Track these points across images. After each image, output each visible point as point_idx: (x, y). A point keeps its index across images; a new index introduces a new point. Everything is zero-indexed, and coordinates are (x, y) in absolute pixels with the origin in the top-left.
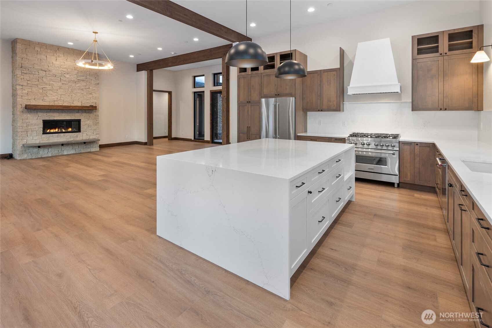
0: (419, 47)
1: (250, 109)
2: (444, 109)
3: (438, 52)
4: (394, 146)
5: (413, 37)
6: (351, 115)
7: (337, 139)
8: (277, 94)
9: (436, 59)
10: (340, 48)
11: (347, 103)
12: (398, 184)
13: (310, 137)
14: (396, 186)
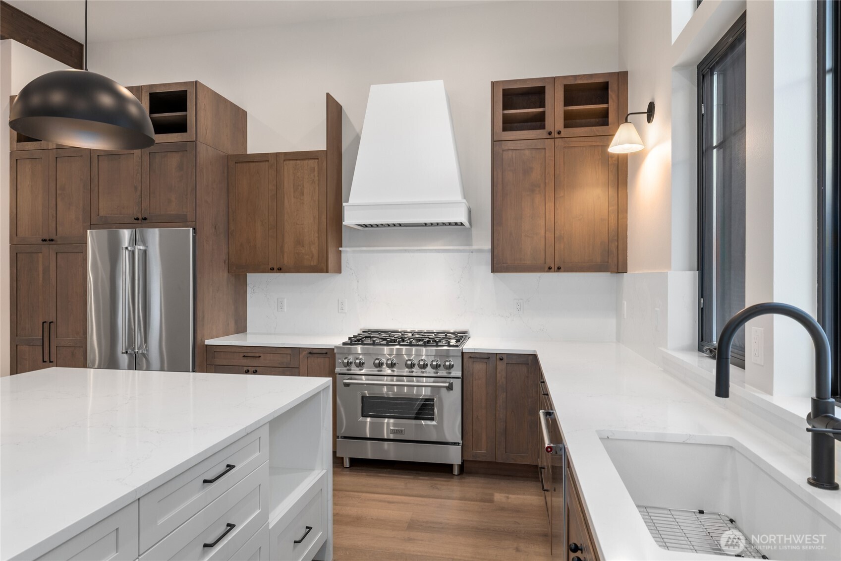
0: (506, 112)
1: (54, 264)
2: (556, 268)
3: (543, 127)
4: (451, 367)
5: (494, 84)
6: (358, 282)
7: (315, 351)
8: (140, 217)
9: (539, 144)
10: (328, 94)
11: (348, 249)
12: (462, 467)
13: (240, 350)
14: (456, 472)
